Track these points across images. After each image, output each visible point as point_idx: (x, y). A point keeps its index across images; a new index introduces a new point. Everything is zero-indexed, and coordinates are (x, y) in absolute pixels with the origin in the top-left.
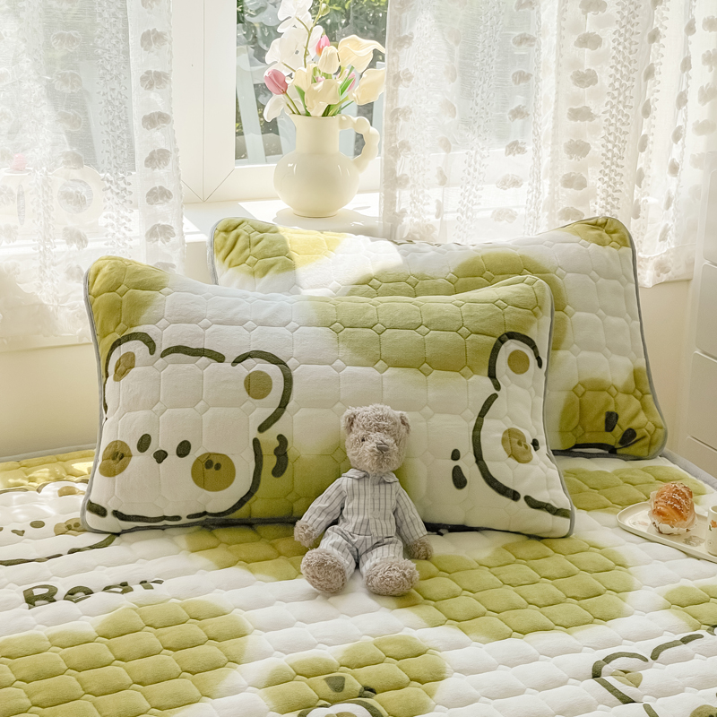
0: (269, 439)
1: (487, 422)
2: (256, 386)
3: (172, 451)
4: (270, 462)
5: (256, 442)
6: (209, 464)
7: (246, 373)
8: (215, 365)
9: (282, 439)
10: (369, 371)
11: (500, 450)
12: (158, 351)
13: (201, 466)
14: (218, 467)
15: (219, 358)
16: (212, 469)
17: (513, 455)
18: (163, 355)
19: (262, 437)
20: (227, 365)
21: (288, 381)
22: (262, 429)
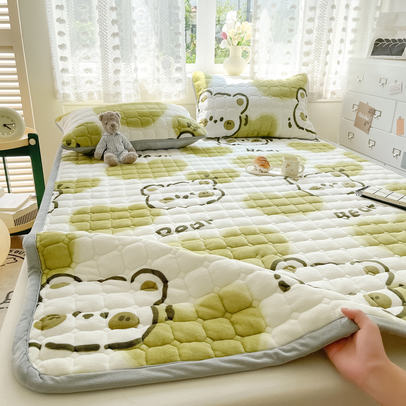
0: (243, 116)
1: (296, 110)
2: (240, 102)
3: (219, 120)
4: (244, 122)
5: (240, 117)
6: (228, 123)
7: (237, 99)
8: (228, 97)
9: (247, 116)
10: (268, 98)
11: (300, 118)
12: (213, 94)
13: (226, 124)
14: (230, 124)
15: (230, 95)
16: (229, 124)
17: (303, 119)
18: (214, 95)
19: (242, 115)
20: (231, 97)
21: (248, 101)
22: (242, 113)
